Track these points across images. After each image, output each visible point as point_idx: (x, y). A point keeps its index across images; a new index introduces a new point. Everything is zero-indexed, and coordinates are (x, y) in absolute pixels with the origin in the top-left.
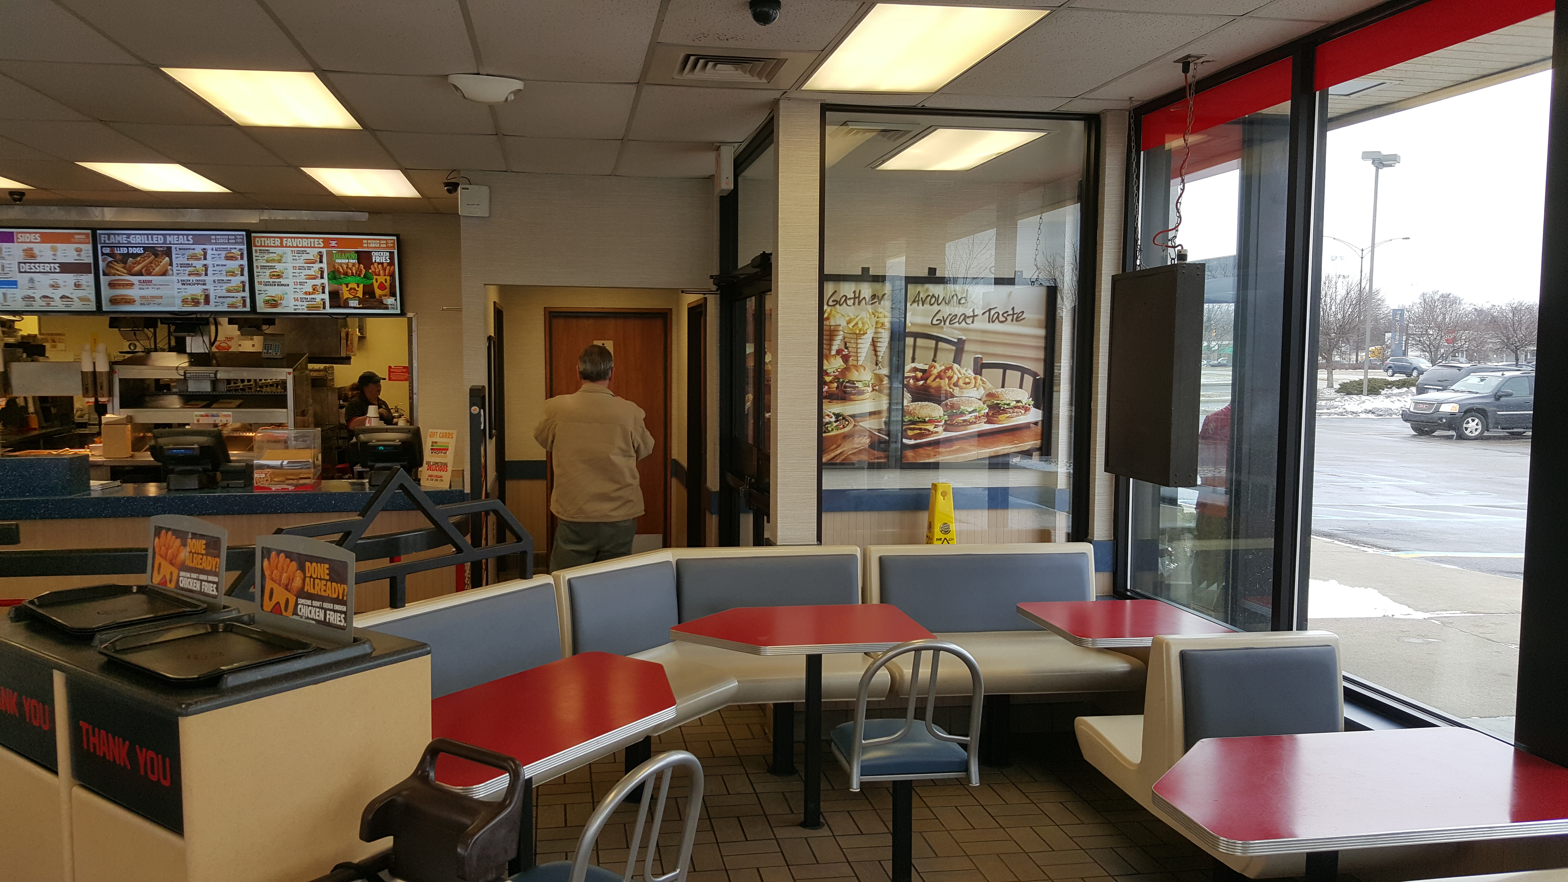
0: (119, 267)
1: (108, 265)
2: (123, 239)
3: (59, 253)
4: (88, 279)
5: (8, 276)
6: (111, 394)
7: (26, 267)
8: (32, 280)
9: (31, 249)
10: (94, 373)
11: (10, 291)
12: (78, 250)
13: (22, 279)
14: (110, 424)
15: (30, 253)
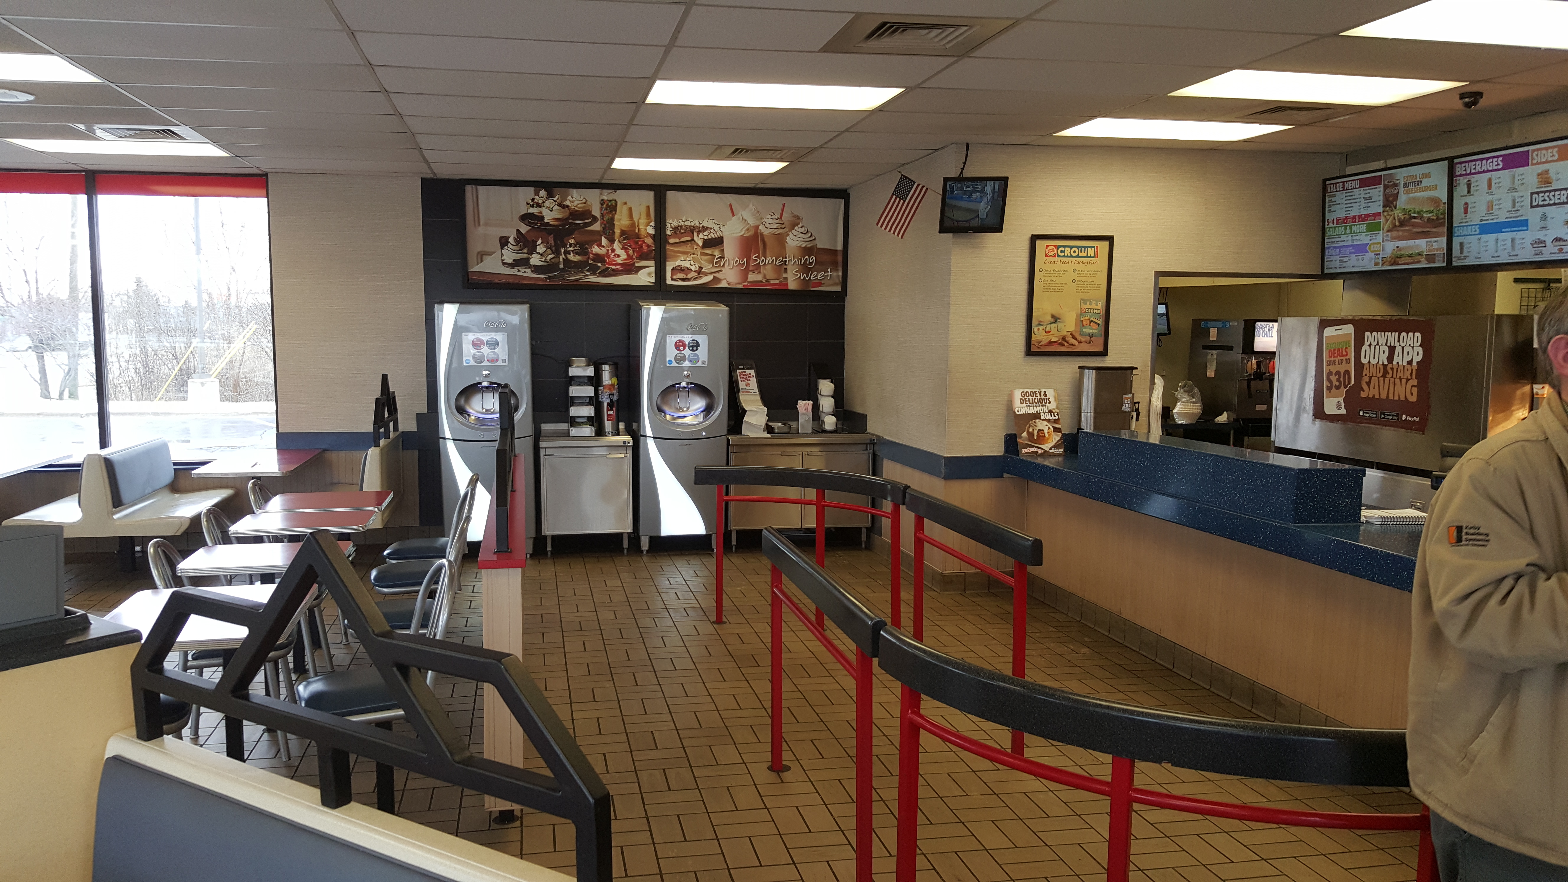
5: (1519, 213)
7: (1539, 199)
8: (1544, 217)
9: (1547, 172)
11: (1518, 235)
13: (1533, 216)
15: (1545, 179)
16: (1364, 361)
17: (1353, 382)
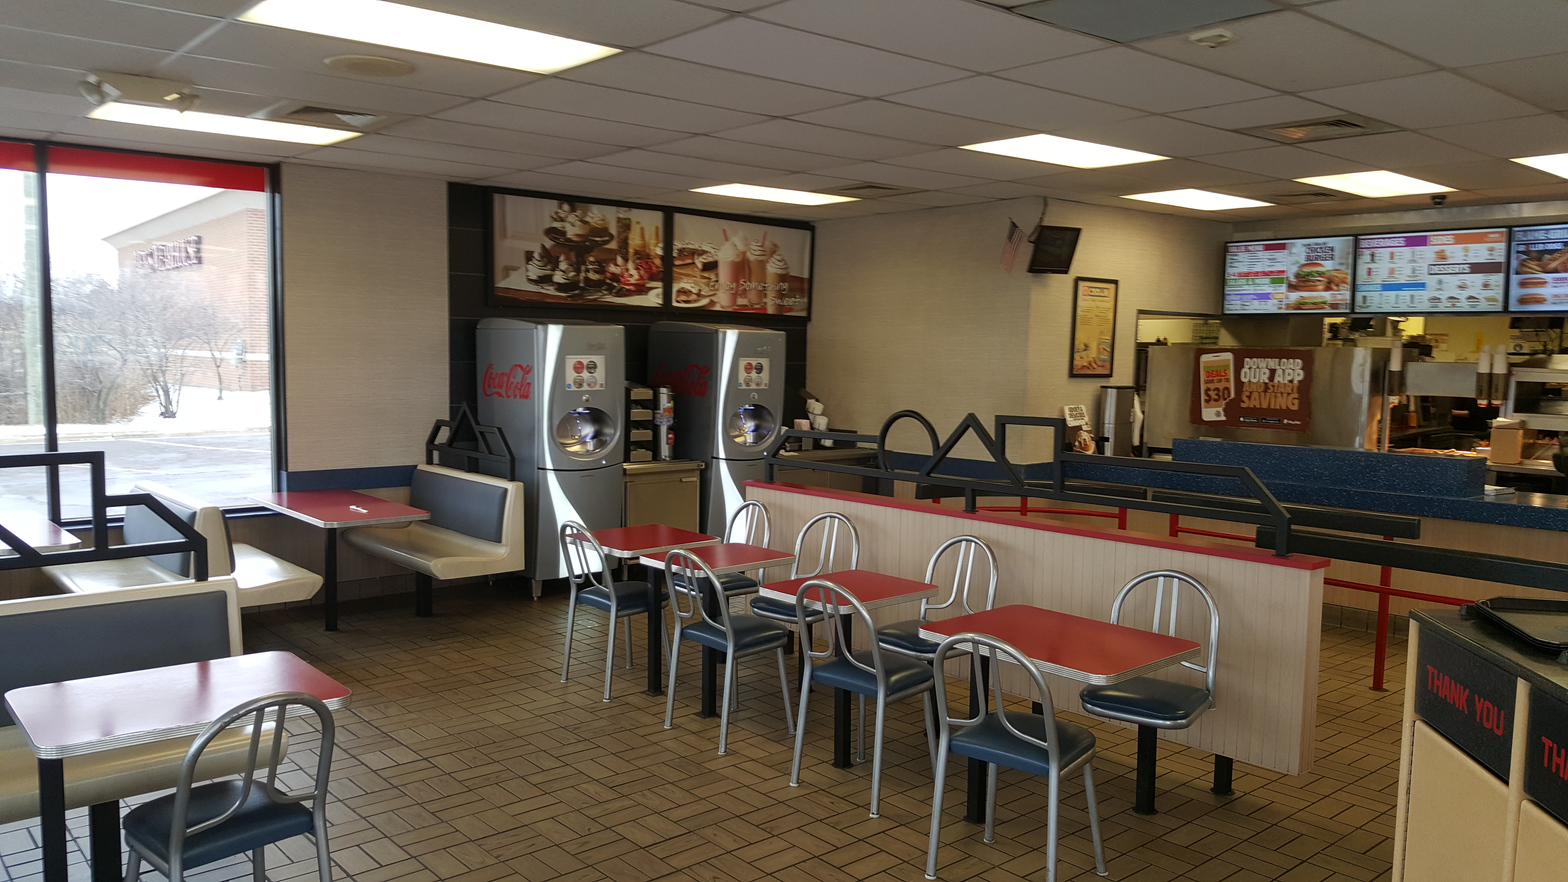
0: (1533, 264)
1: (1522, 264)
2: (1541, 236)
3: (1471, 254)
4: (1497, 279)
5: (1418, 278)
6: (1505, 398)
7: (1436, 269)
8: (1440, 282)
9: (1443, 251)
10: (1491, 375)
11: (1417, 293)
12: (1491, 250)
13: (1431, 281)
14: (1499, 428)
15: (1441, 256)
16: (1243, 380)
17: (1233, 395)
